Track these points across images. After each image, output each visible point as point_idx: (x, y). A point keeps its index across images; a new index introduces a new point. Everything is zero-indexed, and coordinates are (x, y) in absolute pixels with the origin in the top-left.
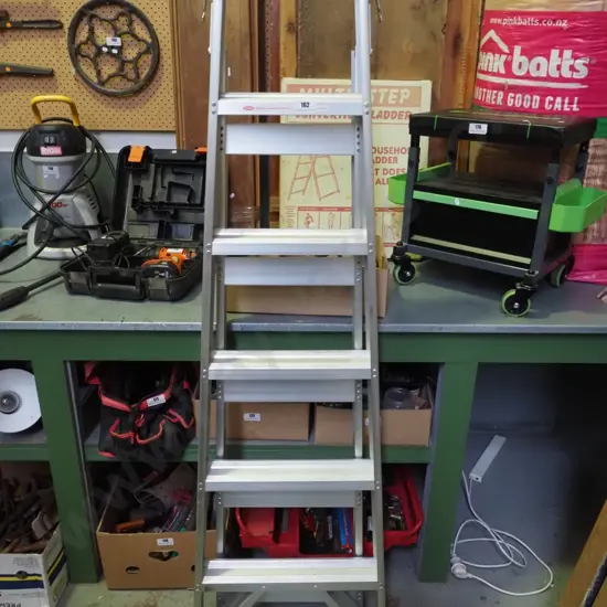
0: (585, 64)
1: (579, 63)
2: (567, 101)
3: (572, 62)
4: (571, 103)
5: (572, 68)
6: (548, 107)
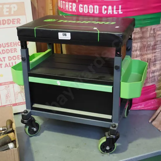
2: (115, 8)
4: (117, 9)
6: (104, 12)
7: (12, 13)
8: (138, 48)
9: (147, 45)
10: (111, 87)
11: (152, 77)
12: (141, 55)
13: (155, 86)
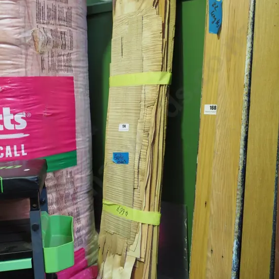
2: (15, 148)
3: (12, 117)
8: (54, 200)
9: (64, 195)
10: (30, 259)
11: (78, 238)
12: (59, 209)
13: (84, 251)
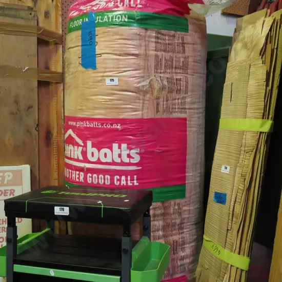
0: (137, 153)
1: (133, 152)
2: (129, 178)
3: (128, 152)
4: (132, 180)
5: (129, 156)
6: (117, 183)
7: (6, 182)
8: (161, 228)
9: (171, 224)
10: (119, 277)
11: (181, 265)
12: (165, 236)
13: (186, 278)
